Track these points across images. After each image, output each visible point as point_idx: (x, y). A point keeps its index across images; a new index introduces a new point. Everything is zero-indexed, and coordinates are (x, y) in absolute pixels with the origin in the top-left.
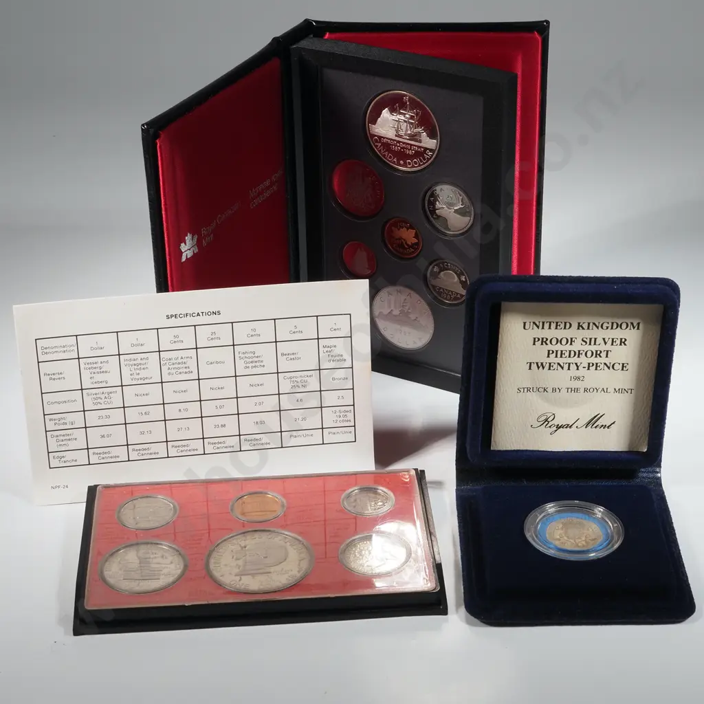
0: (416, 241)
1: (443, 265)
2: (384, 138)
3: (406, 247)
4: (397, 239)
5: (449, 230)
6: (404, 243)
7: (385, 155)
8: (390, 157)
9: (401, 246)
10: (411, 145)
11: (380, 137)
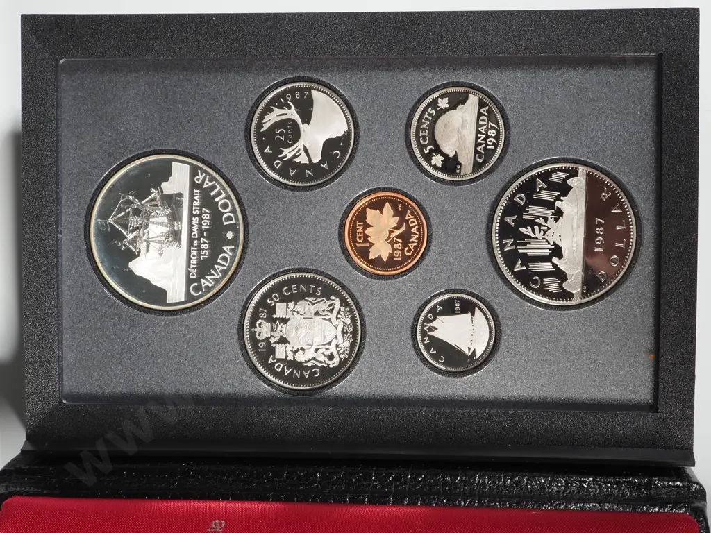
0: (387, 206)
1: (426, 146)
2: (189, 273)
3: (404, 228)
4: (394, 250)
5: (349, 132)
6: (397, 232)
7: (222, 271)
8: (225, 259)
9: (405, 238)
10: (191, 216)
11: (189, 281)
